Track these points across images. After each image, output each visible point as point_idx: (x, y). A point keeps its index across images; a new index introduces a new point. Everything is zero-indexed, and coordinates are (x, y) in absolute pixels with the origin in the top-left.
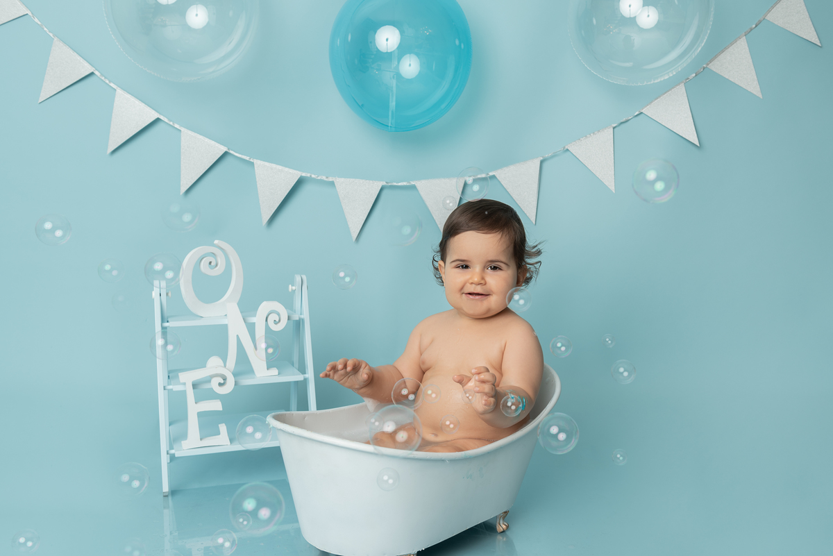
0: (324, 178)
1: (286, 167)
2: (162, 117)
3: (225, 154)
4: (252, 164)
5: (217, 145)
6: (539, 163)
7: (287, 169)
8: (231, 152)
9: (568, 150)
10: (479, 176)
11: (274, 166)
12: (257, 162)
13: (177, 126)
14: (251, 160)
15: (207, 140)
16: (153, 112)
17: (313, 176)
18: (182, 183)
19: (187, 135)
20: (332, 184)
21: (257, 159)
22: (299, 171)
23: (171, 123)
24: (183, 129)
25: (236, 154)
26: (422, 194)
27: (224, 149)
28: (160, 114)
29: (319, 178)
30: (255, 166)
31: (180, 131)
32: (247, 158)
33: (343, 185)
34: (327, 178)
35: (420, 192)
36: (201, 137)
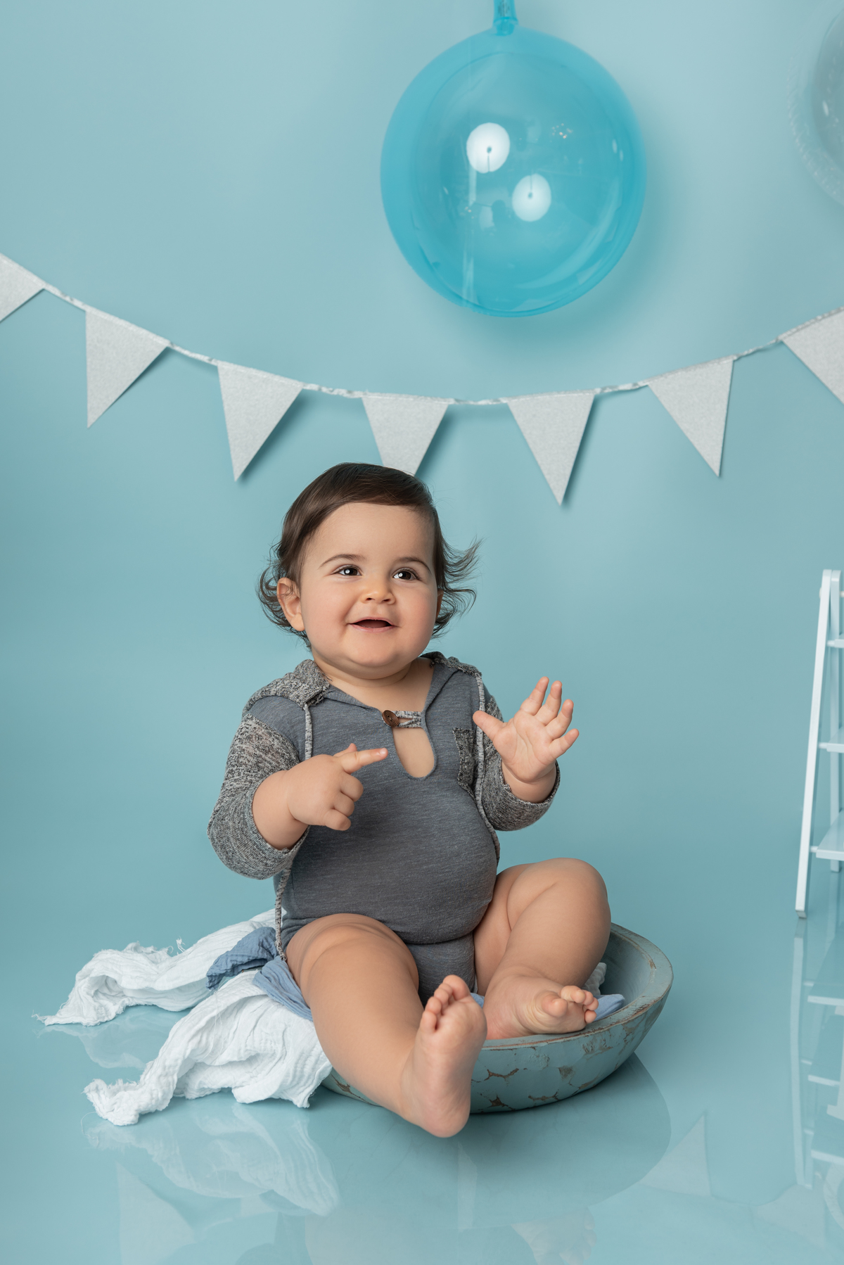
0: (343, 392)
1: (276, 373)
2: (50, 288)
3: (166, 353)
4: (214, 369)
5: (152, 336)
6: (731, 364)
7: (277, 379)
8: (177, 348)
9: (782, 343)
10: (622, 387)
11: (253, 372)
12: (224, 367)
13: (78, 303)
14: (213, 363)
15: (133, 328)
16: (35, 279)
17: (324, 390)
18: (89, 405)
19: (97, 320)
20: (358, 406)
21: (223, 360)
22: (299, 380)
23: (68, 299)
24: (88, 309)
25: (186, 352)
26: (520, 420)
27: (163, 343)
28: (47, 281)
29: (335, 393)
30: (221, 373)
31: (84, 311)
32: (205, 359)
33: (379, 406)
34: (349, 392)
35: (516, 417)
36: (122, 323)
